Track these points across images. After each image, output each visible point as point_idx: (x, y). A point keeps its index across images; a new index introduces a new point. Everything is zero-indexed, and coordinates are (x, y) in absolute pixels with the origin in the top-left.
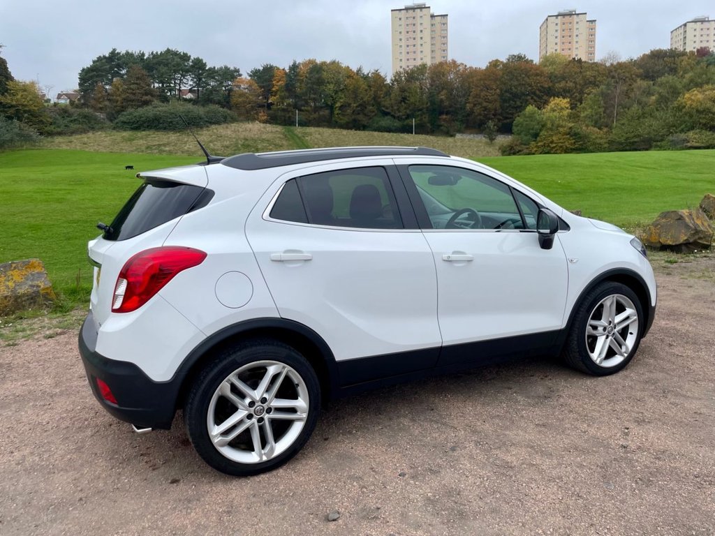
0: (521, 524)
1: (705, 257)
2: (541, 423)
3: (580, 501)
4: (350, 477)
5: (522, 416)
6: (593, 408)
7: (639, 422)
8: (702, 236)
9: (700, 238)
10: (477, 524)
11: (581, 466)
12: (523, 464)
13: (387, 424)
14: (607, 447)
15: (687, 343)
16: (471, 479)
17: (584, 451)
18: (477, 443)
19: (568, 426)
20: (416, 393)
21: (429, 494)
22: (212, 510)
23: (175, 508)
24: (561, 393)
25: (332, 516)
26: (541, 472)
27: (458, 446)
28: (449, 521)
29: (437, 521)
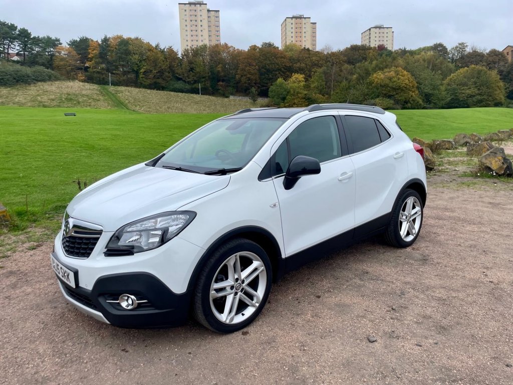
0: (478, 328)
1: (435, 175)
2: (436, 274)
3: (496, 312)
4: (358, 316)
5: (422, 272)
6: (456, 263)
7: (487, 268)
8: (430, 163)
9: (428, 164)
10: (455, 331)
11: (479, 294)
12: (448, 297)
13: (348, 284)
14: (482, 282)
15: (470, 224)
16: (430, 309)
17: (474, 287)
18: (413, 289)
19: (451, 274)
20: (347, 264)
21: (415, 320)
22: (290, 346)
23: (264, 349)
24: (431, 257)
25: (372, 339)
26: (463, 300)
27: (404, 292)
28: (440, 332)
29: (433, 333)
